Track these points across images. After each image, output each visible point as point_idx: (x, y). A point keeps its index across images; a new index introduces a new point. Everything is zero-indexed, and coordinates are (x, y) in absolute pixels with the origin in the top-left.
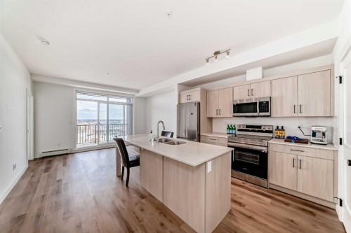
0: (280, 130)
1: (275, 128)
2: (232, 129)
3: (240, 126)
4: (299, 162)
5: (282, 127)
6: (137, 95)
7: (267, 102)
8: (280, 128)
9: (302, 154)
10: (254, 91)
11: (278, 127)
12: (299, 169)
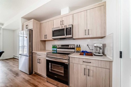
0: (78, 47)
1: (76, 46)
2: (55, 47)
3: (58, 46)
4: (88, 71)
5: (79, 45)
6: (3, 27)
7: (70, 28)
8: (78, 46)
9: (90, 64)
10: (64, 22)
11: (77, 45)
12: (88, 76)
